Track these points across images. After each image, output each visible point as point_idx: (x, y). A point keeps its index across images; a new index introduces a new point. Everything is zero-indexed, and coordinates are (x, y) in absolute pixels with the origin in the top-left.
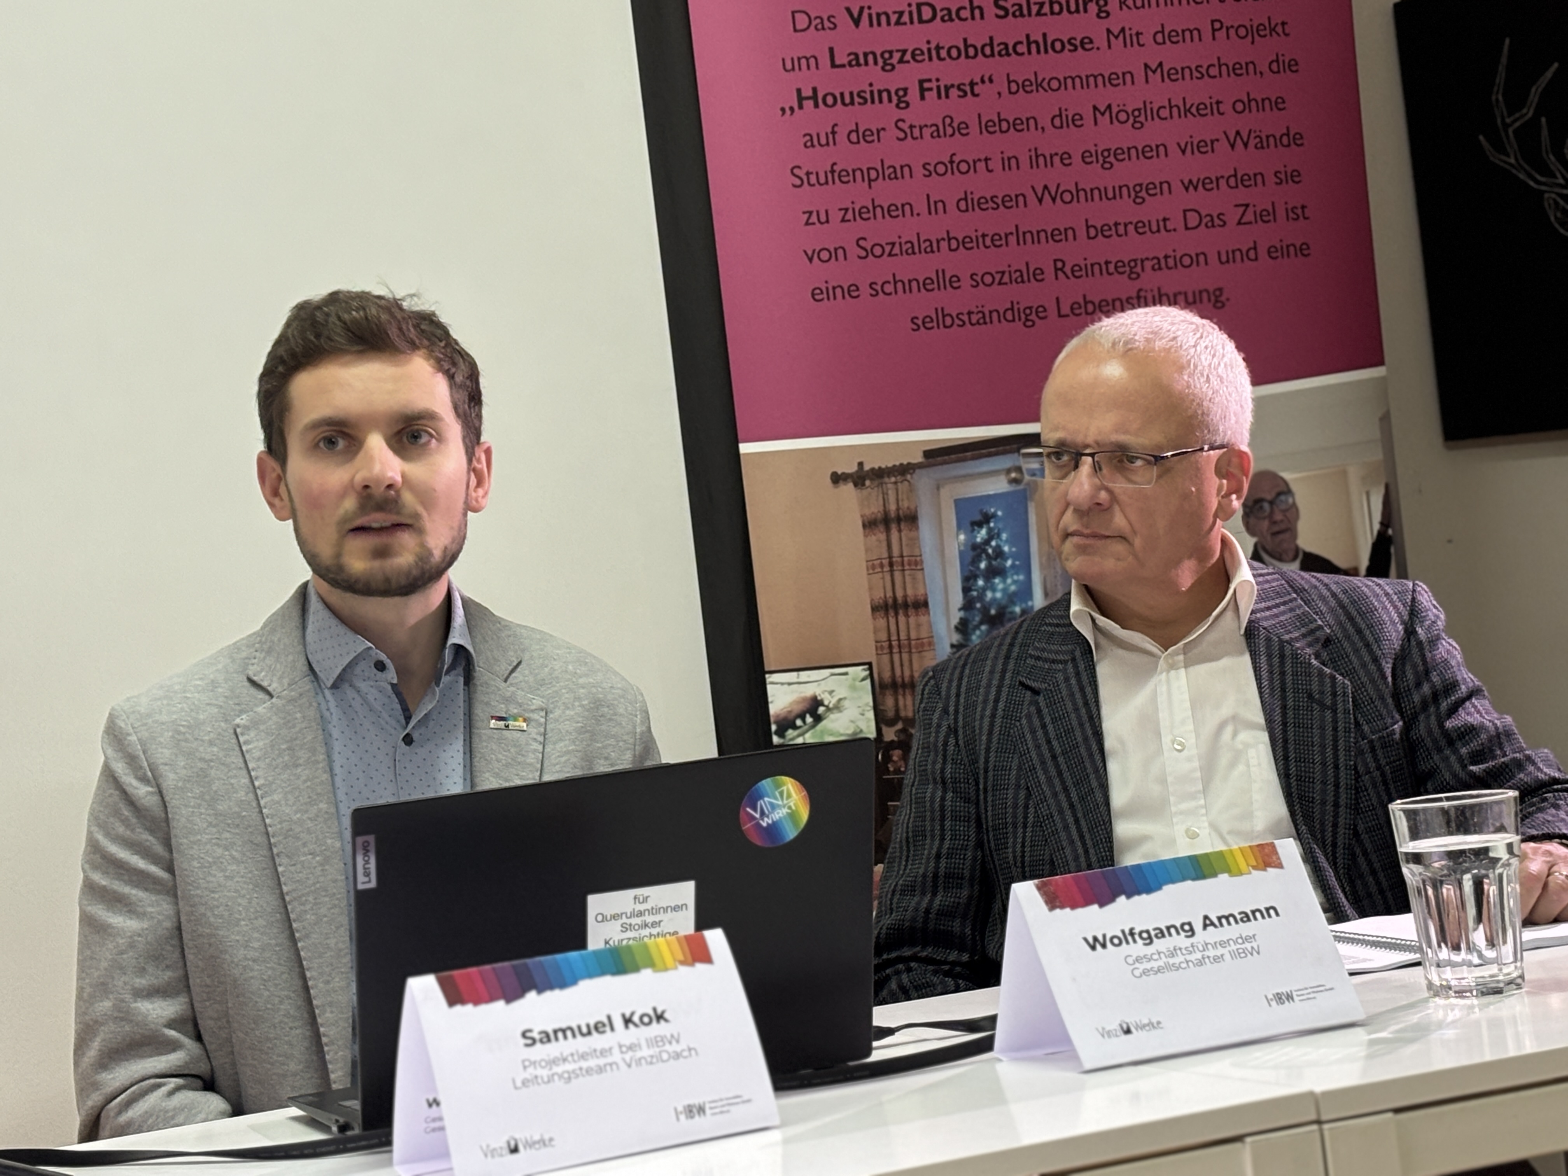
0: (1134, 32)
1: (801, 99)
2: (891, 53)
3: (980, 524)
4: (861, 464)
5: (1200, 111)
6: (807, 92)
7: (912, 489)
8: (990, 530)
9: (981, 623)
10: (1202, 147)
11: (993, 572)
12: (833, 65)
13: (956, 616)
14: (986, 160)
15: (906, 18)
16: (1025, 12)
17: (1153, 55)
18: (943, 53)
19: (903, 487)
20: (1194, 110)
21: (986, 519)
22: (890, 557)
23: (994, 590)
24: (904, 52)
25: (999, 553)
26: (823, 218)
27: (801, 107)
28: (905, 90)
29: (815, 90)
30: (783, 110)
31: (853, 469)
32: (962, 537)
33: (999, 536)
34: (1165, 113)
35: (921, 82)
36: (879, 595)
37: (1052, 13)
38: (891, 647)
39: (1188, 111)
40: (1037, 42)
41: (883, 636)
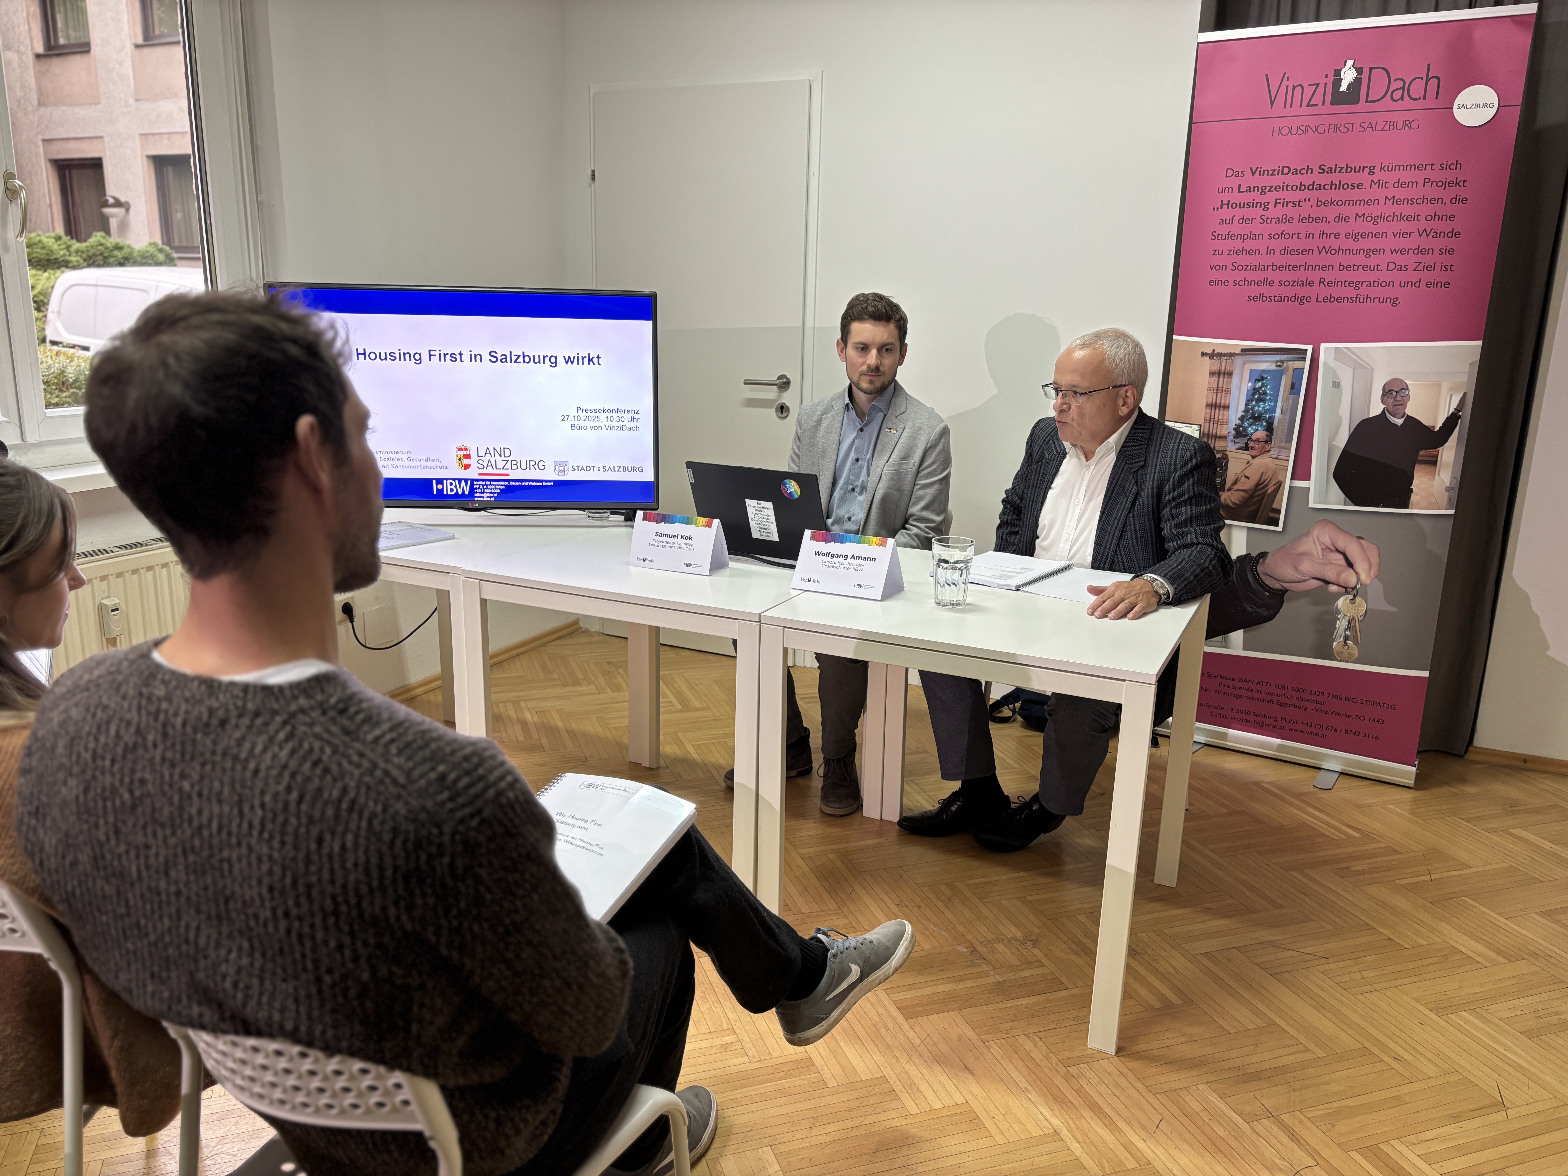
0: (1384, 182)
1: (1222, 204)
2: (1266, 187)
3: (1259, 381)
4: (1214, 350)
5: (1408, 218)
6: (1225, 202)
7: (1232, 362)
8: (1263, 383)
9: (1250, 418)
10: (1404, 235)
11: (1260, 400)
12: (1239, 191)
13: (1240, 414)
14: (1299, 234)
15: (1276, 173)
16: (1333, 171)
17: (1391, 192)
18: (1289, 188)
19: (1229, 361)
20: (1405, 218)
21: (1262, 379)
22: (1218, 387)
23: (1259, 407)
24: (1272, 187)
25: (1265, 393)
26: (1220, 253)
27: (1221, 208)
28: (1268, 203)
29: (1229, 201)
30: (1214, 209)
31: (1210, 351)
32: (1250, 384)
33: (1266, 386)
34: (1390, 219)
35: (1276, 200)
36: (1210, 401)
37: (1346, 172)
38: (1210, 421)
39: (1402, 218)
40: (1336, 185)
41: (1208, 416)
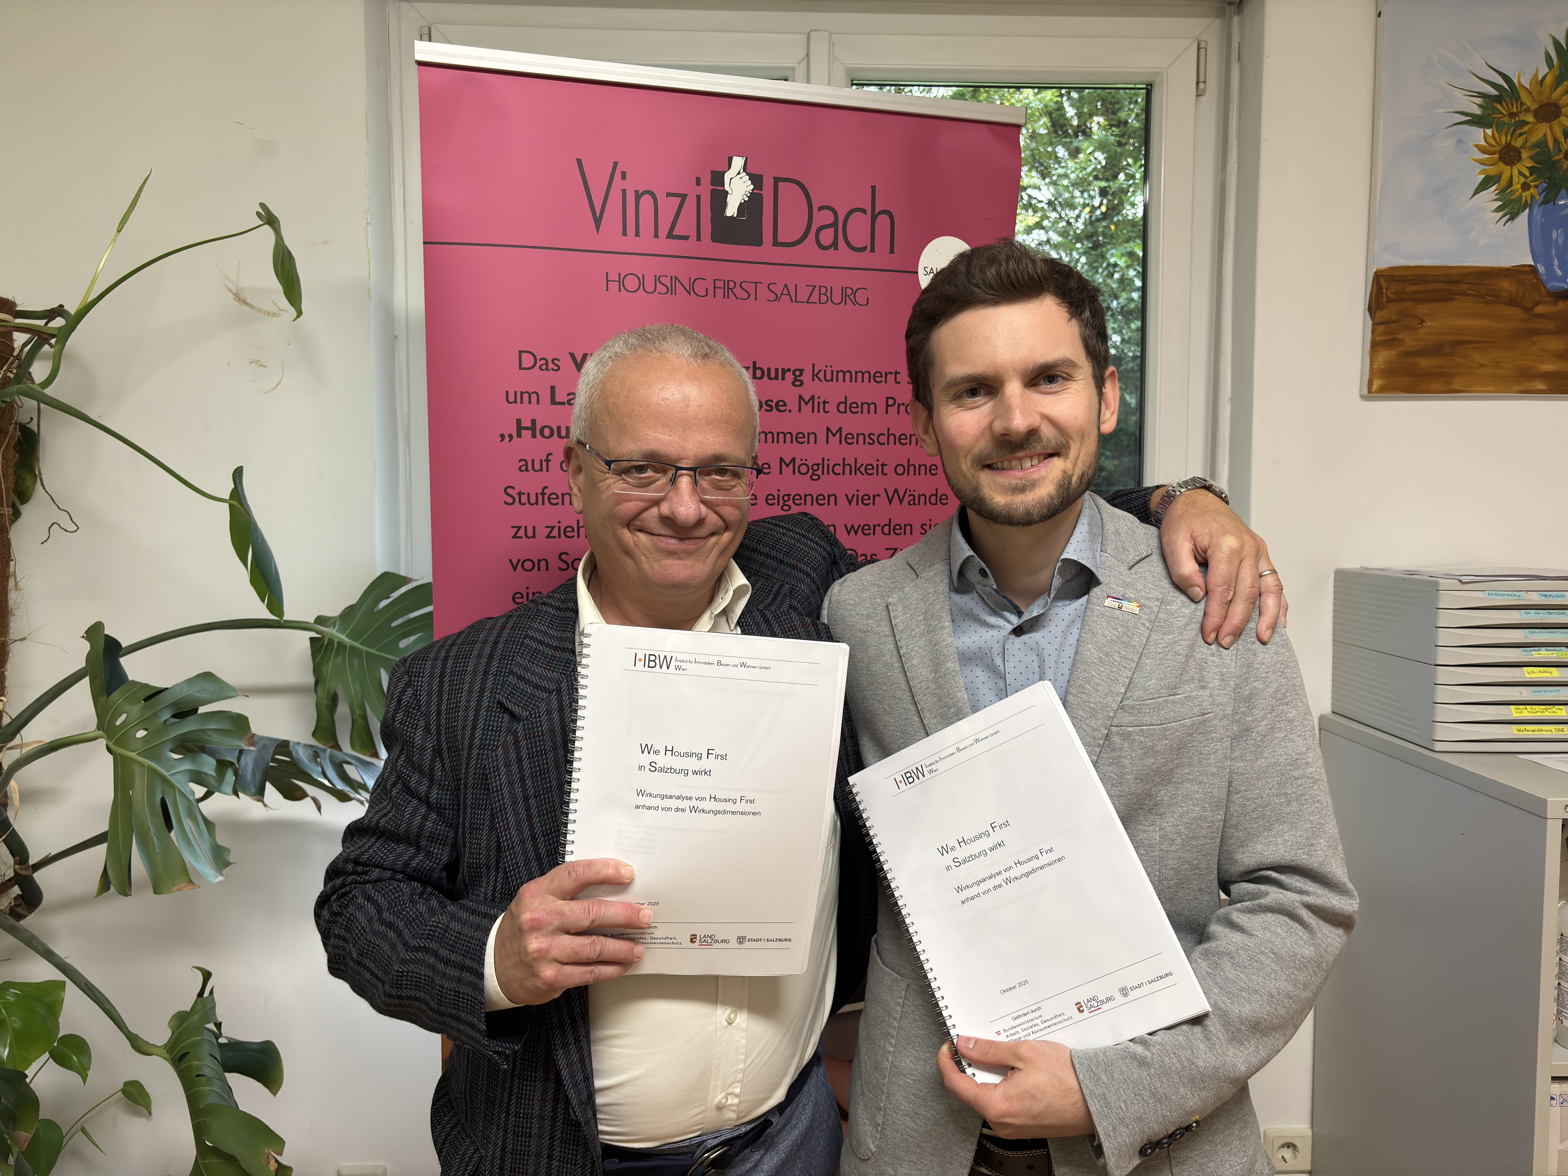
0: (821, 401)
1: (520, 428)
5: (868, 470)
6: (526, 423)
10: (866, 500)
12: (553, 402)
17: (834, 420)
20: (862, 469)
26: (530, 534)
27: (519, 435)
29: (534, 422)
30: (502, 436)
39: (858, 469)
